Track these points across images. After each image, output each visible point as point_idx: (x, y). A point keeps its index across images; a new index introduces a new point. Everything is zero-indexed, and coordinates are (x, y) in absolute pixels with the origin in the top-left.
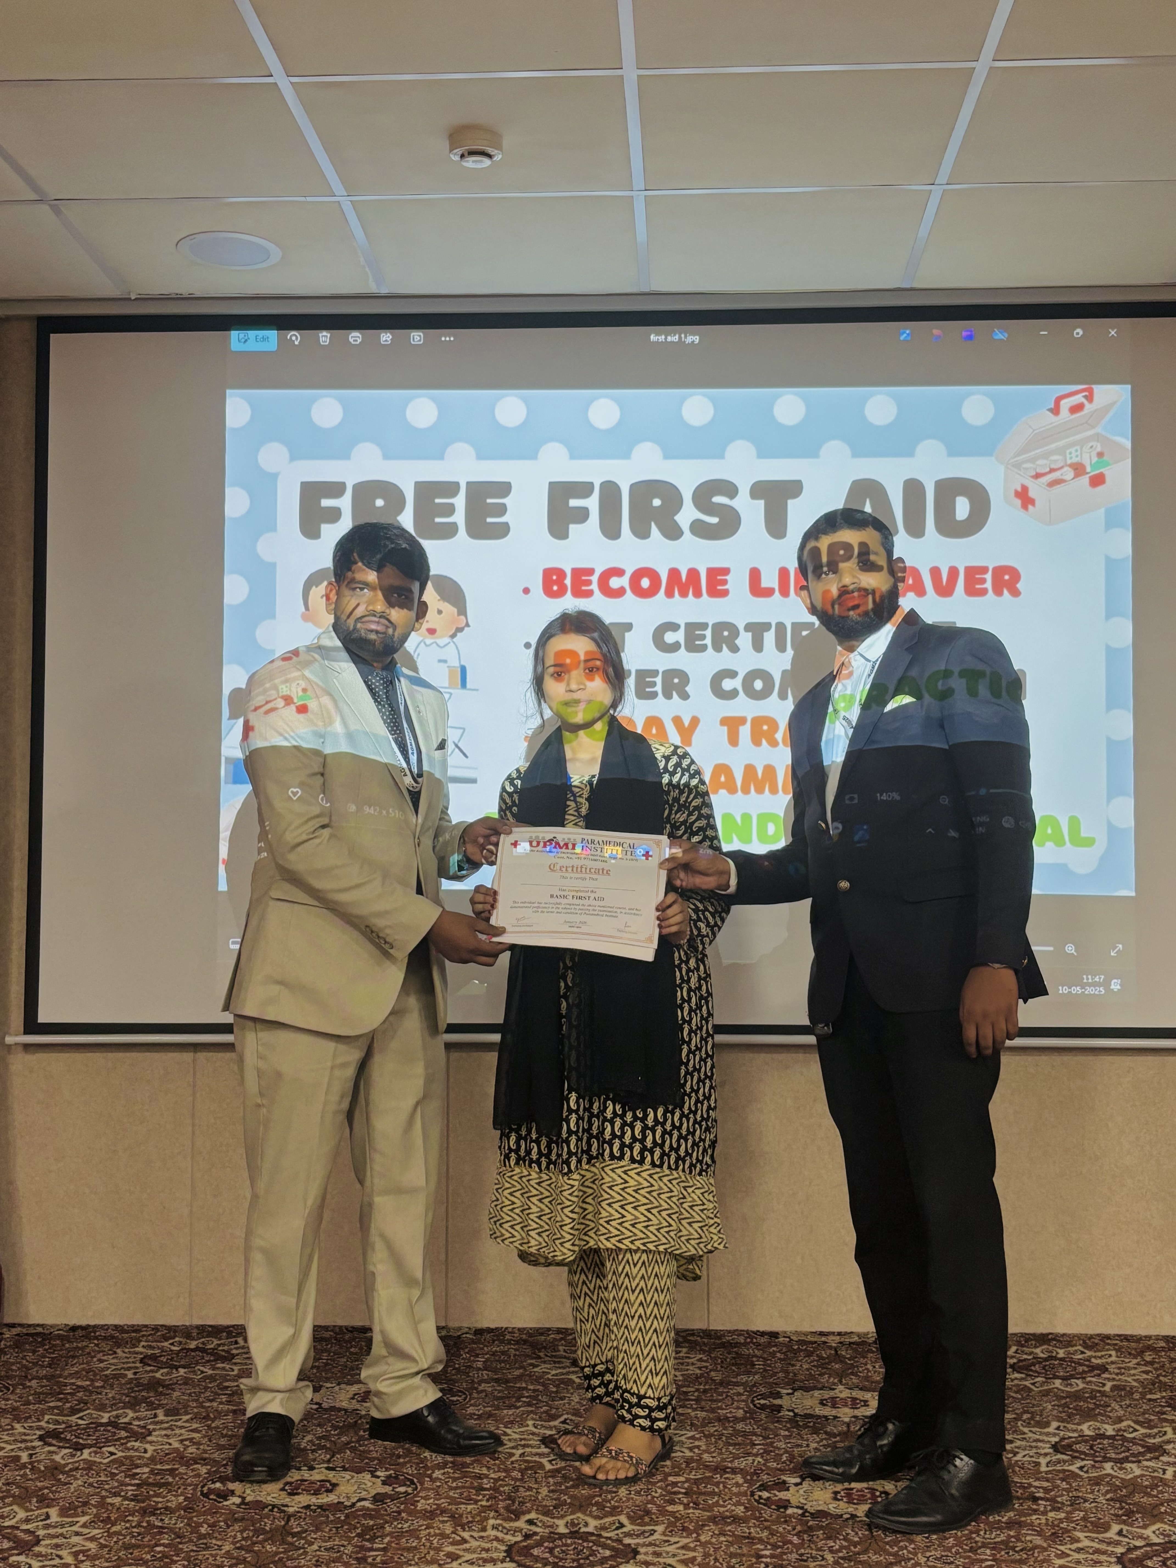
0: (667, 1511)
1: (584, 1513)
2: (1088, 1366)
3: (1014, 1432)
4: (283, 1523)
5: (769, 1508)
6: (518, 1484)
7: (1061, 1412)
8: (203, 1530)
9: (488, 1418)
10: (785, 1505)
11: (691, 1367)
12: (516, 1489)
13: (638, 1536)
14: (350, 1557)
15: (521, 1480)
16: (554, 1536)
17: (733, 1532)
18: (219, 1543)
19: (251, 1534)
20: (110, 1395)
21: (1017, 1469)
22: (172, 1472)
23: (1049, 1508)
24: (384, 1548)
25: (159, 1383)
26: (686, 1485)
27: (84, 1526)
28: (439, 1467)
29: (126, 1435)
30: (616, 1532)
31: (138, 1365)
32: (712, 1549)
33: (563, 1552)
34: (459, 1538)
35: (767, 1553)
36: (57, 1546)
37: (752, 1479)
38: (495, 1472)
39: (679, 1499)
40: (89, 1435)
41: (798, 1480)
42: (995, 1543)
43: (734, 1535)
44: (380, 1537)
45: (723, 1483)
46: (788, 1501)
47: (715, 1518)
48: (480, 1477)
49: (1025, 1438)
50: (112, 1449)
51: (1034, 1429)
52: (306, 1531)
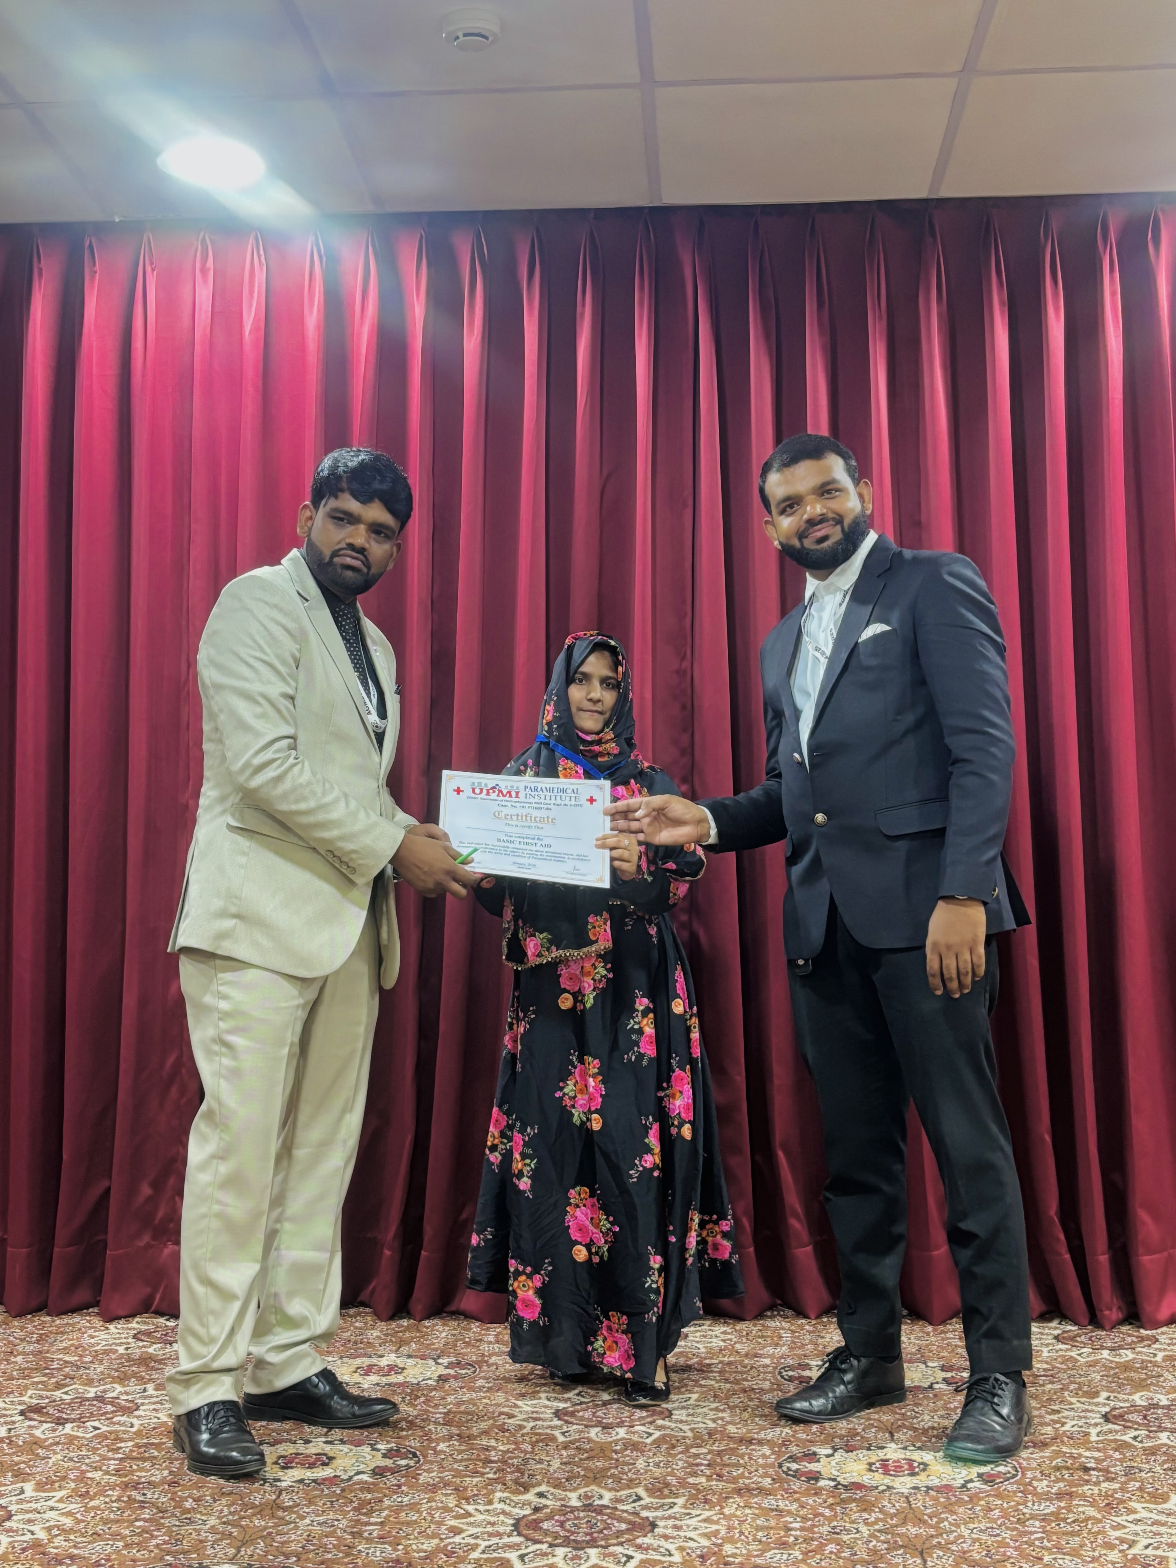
0: (687, 1483)
1: (599, 1486)
2: (1137, 1337)
3: (1061, 1402)
4: (274, 1497)
5: (799, 1479)
6: (528, 1456)
7: (1110, 1382)
8: (188, 1504)
9: (498, 1390)
10: (815, 1477)
11: (714, 1340)
12: (526, 1461)
13: (656, 1509)
14: (345, 1531)
15: (532, 1452)
16: (565, 1510)
17: (759, 1504)
18: (204, 1518)
19: (239, 1508)
20: (99, 1370)
21: (1066, 1439)
22: (157, 1446)
23: (1102, 1479)
24: (382, 1522)
25: (151, 1358)
26: (709, 1457)
27: (61, 1500)
28: (444, 1439)
29: (112, 1409)
30: (633, 1505)
31: (130, 1340)
32: (737, 1522)
33: (575, 1525)
34: (462, 1512)
35: (797, 1525)
36: (30, 1521)
37: (780, 1451)
38: (503, 1444)
39: (702, 1471)
40: (73, 1410)
41: (830, 1451)
42: (1044, 1515)
43: (760, 1508)
44: (378, 1510)
45: (749, 1454)
46: (819, 1472)
47: (740, 1490)
48: (487, 1449)
49: (1073, 1409)
50: (96, 1424)
51: (1083, 1400)
52: (299, 1505)
